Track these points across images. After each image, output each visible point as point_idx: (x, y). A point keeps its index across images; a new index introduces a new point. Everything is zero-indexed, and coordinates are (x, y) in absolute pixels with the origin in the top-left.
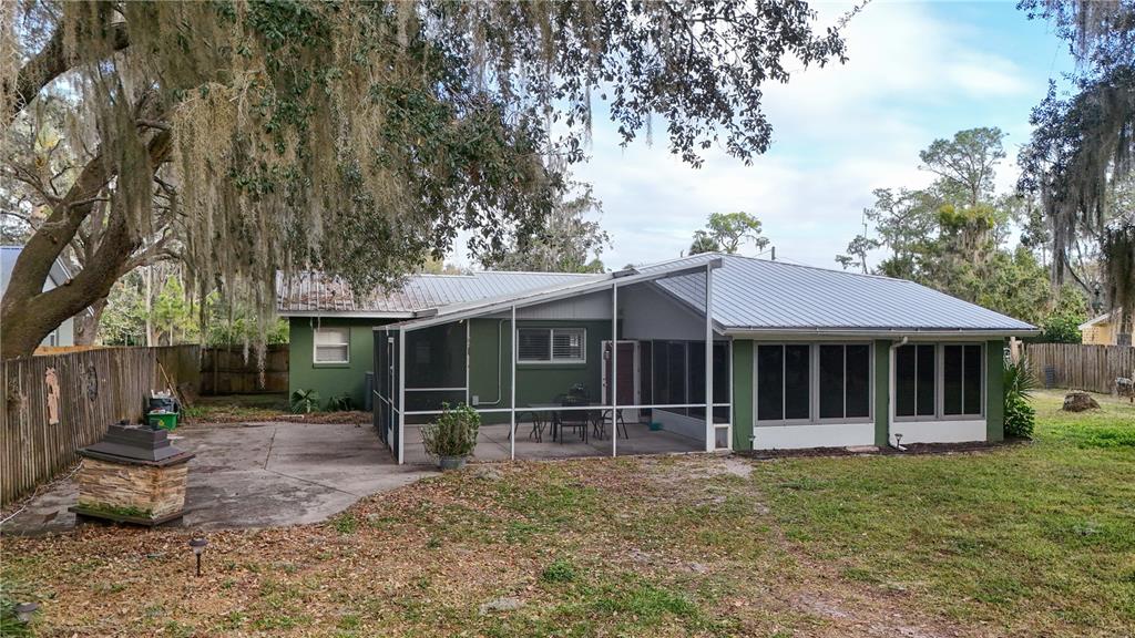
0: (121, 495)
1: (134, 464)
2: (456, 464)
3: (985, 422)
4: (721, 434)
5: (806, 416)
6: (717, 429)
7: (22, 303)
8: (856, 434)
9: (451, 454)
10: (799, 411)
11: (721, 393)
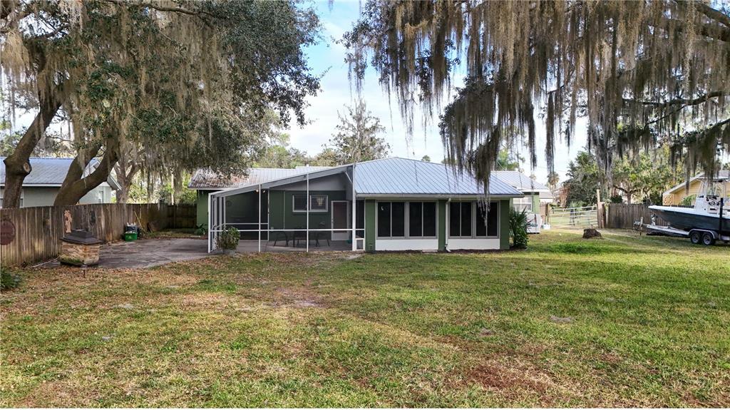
0: (75, 255)
1: (79, 243)
2: (229, 253)
3: (499, 240)
4: (359, 243)
5: (403, 235)
6: (358, 241)
7: (70, 184)
8: (428, 244)
9: (226, 248)
10: (399, 233)
11: (360, 224)
